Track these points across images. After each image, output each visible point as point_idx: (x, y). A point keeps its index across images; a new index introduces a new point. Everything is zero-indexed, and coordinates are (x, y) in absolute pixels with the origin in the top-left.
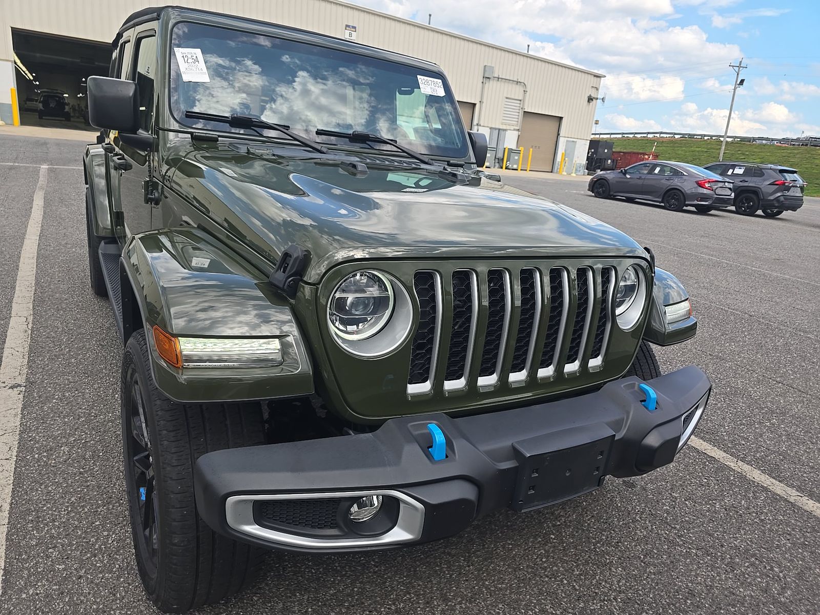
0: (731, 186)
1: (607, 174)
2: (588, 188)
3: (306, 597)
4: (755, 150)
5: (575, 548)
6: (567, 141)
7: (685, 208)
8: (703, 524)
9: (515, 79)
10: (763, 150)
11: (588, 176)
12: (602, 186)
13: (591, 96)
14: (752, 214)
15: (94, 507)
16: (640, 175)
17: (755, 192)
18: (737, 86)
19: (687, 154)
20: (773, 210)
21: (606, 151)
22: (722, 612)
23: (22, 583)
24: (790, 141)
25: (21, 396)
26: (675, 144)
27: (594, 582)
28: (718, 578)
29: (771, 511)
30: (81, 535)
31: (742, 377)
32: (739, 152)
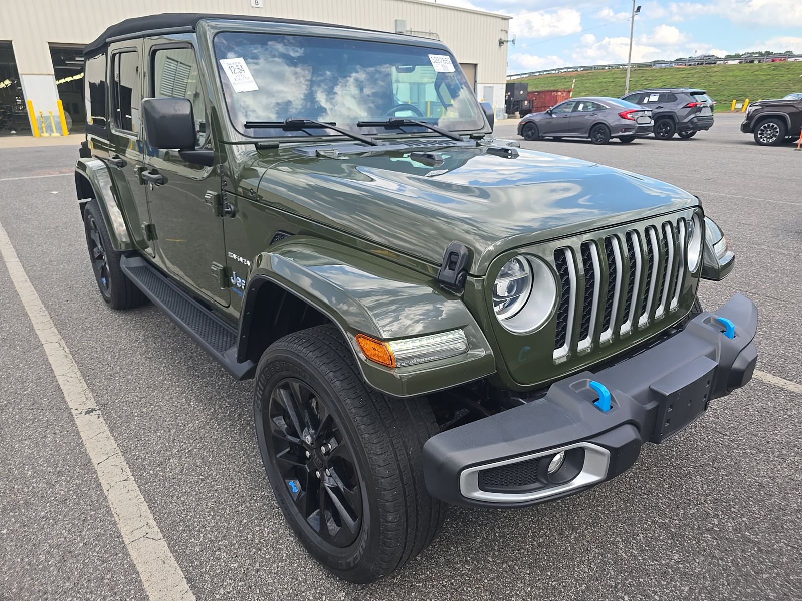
0: (650, 114)
1: (534, 116)
2: (517, 132)
3: (460, 549)
4: (656, 74)
5: (656, 466)
6: (485, 87)
7: (611, 140)
8: (746, 428)
9: (428, 31)
10: (664, 74)
11: (509, 119)
12: (531, 129)
13: (501, 39)
14: (670, 138)
15: (233, 507)
16: (566, 114)
17: (670, 116)
18: (635, 13)
19: (595, 85)
20: (686, 132)
21: (522, 92)
22: (790, 496)
23: (209, 586)
24: (687, 61)
25: (101, 419)
26: (583, 77)
27: (683, 491)
28: (776, 469)
29: (794, 407)
30: (236, 535)
31: (724, 294)
32: (643, 78)
